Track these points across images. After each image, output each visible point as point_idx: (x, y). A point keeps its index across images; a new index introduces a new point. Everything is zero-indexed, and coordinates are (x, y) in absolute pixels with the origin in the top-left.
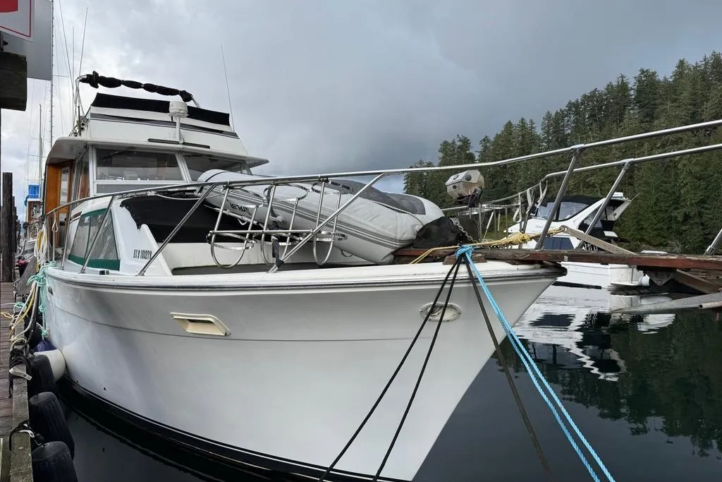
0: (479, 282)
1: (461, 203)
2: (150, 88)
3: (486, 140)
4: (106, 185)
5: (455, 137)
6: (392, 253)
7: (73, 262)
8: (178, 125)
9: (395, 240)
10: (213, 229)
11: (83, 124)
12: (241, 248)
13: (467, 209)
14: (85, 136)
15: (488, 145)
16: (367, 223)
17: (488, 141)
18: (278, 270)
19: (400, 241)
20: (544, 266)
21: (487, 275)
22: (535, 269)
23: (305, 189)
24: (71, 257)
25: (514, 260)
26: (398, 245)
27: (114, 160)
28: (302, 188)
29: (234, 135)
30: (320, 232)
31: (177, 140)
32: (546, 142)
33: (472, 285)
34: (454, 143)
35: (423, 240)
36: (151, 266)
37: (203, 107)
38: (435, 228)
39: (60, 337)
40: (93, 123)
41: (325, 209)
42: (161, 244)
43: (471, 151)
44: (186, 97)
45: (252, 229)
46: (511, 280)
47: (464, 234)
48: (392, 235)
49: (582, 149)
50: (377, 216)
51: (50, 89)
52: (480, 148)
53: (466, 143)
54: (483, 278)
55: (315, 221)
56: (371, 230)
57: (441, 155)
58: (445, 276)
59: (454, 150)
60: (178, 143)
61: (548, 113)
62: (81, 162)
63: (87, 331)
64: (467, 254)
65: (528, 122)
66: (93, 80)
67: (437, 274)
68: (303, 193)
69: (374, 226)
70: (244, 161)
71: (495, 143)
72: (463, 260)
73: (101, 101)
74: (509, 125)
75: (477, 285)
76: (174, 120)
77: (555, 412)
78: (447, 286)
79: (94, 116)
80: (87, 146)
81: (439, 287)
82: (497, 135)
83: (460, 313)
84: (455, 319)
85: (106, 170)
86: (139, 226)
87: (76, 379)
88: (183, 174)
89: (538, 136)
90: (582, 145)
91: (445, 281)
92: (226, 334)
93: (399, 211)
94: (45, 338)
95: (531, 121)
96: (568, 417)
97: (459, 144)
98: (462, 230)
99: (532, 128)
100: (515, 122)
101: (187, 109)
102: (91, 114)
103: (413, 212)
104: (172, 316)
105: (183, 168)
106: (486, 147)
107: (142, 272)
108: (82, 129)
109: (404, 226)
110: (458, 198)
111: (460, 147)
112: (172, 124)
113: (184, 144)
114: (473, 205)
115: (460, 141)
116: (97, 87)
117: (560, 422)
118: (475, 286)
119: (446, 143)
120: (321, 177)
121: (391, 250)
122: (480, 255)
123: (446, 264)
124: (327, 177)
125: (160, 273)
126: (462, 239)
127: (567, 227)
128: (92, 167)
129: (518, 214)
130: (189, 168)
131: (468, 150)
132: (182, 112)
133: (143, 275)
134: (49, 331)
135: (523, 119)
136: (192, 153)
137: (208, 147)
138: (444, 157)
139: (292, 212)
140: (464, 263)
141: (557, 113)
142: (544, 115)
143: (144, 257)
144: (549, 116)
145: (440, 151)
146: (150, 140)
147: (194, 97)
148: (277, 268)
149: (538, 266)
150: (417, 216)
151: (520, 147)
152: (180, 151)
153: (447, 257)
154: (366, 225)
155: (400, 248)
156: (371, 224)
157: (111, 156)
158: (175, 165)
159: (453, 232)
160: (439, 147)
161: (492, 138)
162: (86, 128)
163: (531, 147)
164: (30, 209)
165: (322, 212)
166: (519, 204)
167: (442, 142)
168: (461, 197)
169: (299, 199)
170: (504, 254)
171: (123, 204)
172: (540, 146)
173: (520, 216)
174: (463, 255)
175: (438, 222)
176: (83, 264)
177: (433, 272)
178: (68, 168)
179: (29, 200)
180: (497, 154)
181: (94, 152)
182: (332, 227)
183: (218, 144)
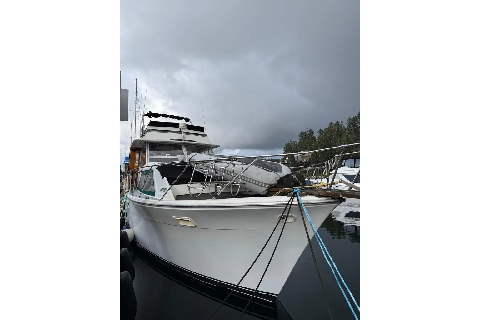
0: (302, 205)
1: (301, 165)
2: (172, 117)
3: (321, 130)
4: (153, 159)
5: (306, 130)
6: (267, 190)
7: (139, 191)
8: (182, 132)
9: (268, 184)
10: (190, 181)
11: (144, 134)
12: (202, 189)
13: (303, 168)
14: (145, 139)
15: (322, 133)
16: (255, 176)
17: (322, 131)
18: (216, 199)
19: (270, 185)
20: (333, 198)
21: (306, 202)
22: (329, 199)
23: (228, 163)
24: (138, 189)
25: (319, 196)
26: (269, 186)
27: (157, 148)
28: (226, 163)
29: (206, 136)
30: (233, 182)
31: (182, 139)
32: (349, 131)
33: (299, 207)
34: (306, 132)
35: (280, 184)
36: (166, 195)
37: (194, 124)
38: (285, 179)
39: (132, 223)
40: (148, 133)
41: (236, 170)
42: (171, 185)
43: (314, 135)
44: (187, 120)
45: (206, 181)
46: (318, 205)
47: (298, 182)
48: (266, 182)
49: (346, 147)
50: (260, 174)
51: (135, 117)
52: (318, 134)
53: (311, 132)
54: (304, 204)
55: (232, 175)
56: (257, 180)
57: (300, 138)
58: (287, 203)
59: (306, 135)
60: (182, 140)
61: (350, 118)
62: (144, 148)
63: (142, 222)
64: (297, 192)
65: (340, 122)
66: (150, 115)
67: (284, 202)
68: (227, 165)
69: (259, 178)
70: (210, 146)
71: (325, 132)
72: (296, 195)
73: (152, 124)
74: (331, 123)
75: (301, 207)
76: (181, 131)
77: (332, 270)
78: (288, 207)
79: (149, 130)
80: (145, 142)
81: (285, 207)
82: (326, 128)
83: (296, 219)
84: (293, 222)
85: (153, 152)
86: (163, 178)
87: (138, 241)
88: (184, 153)
89: (345, 128)
90: (346, 145)
91: (287, 205)
92: (195, 226)
93: (269, 171)
94: (126, 224)
95: (342, 121)
96: (339, 273)
97: (308, 132)
98: (297, 180)
99: (342, 124)
100: (334, 122)
101: (186, 126)
102: (148, 129)
103: (276, 171)
104: (173, 217)
105: (184, 150)
106: (321, 133)
107: (162, 199)
108: (144, 135)
109: (272, 177)
110: (300, 163)
111: (309, 134)
112: (180, 132)
113: (185, 140)
114: (306, 166)
115: (309, 131)
116: (151, 117)
117: (335, 275)
118: (300, 207)
119: (302, 132)
120: (234, 159)
121: (266, 189)
122: (304, 193)
123: (288, 197)
124: (236, 159)
125: (170, 200)
126: (297, 184)
127: (343, 180)
128: (147, 151)
129: (325, 171)
130: (187, 150)
131: (313, 135)
132: (184, 127)
133: (162, 200)
134: (128, 221)
135: (337, 121)
136: (188, 144)
137: (195, 141)
138: (301, 139)
139: (223, 172)
140: (296, 196)
141: (354, 118)
142: (348, 119)
143: (164, 191)
144: (350, 119)
145: (299, 136)
146: (171, 139)
147: (190, 120)
148: (215, 198)
149: (330, 198)
150: (278, 173)
151: (337, 133)
152: (183, 144)
153: (289, 194)
154: (255, 178)
155: (270, 188)
156: (257, 177)
157: (156, 146)
158: (181, 149)
159: (293, 181)
160: (299, 134)
161: (323, 130)
162: (145, 135)
163: (342, 133)
164: (126, 167)
165: (235, 172)
166: (326, 167)
167: (300, 132)
168: (301, 162)
169: (226, 167)
170: (315, 192)
171: (157, 168)
172: (346, 133)
173: (326, 172)
174: (296, 193)
175: (287, 176)
176: (141, 191)
177: (282, 201)
178: (139, 151)
179: (125, 163)
180: (326, 137)
181: (149, 144)
182: (240, 179)
183: (199, 140)
